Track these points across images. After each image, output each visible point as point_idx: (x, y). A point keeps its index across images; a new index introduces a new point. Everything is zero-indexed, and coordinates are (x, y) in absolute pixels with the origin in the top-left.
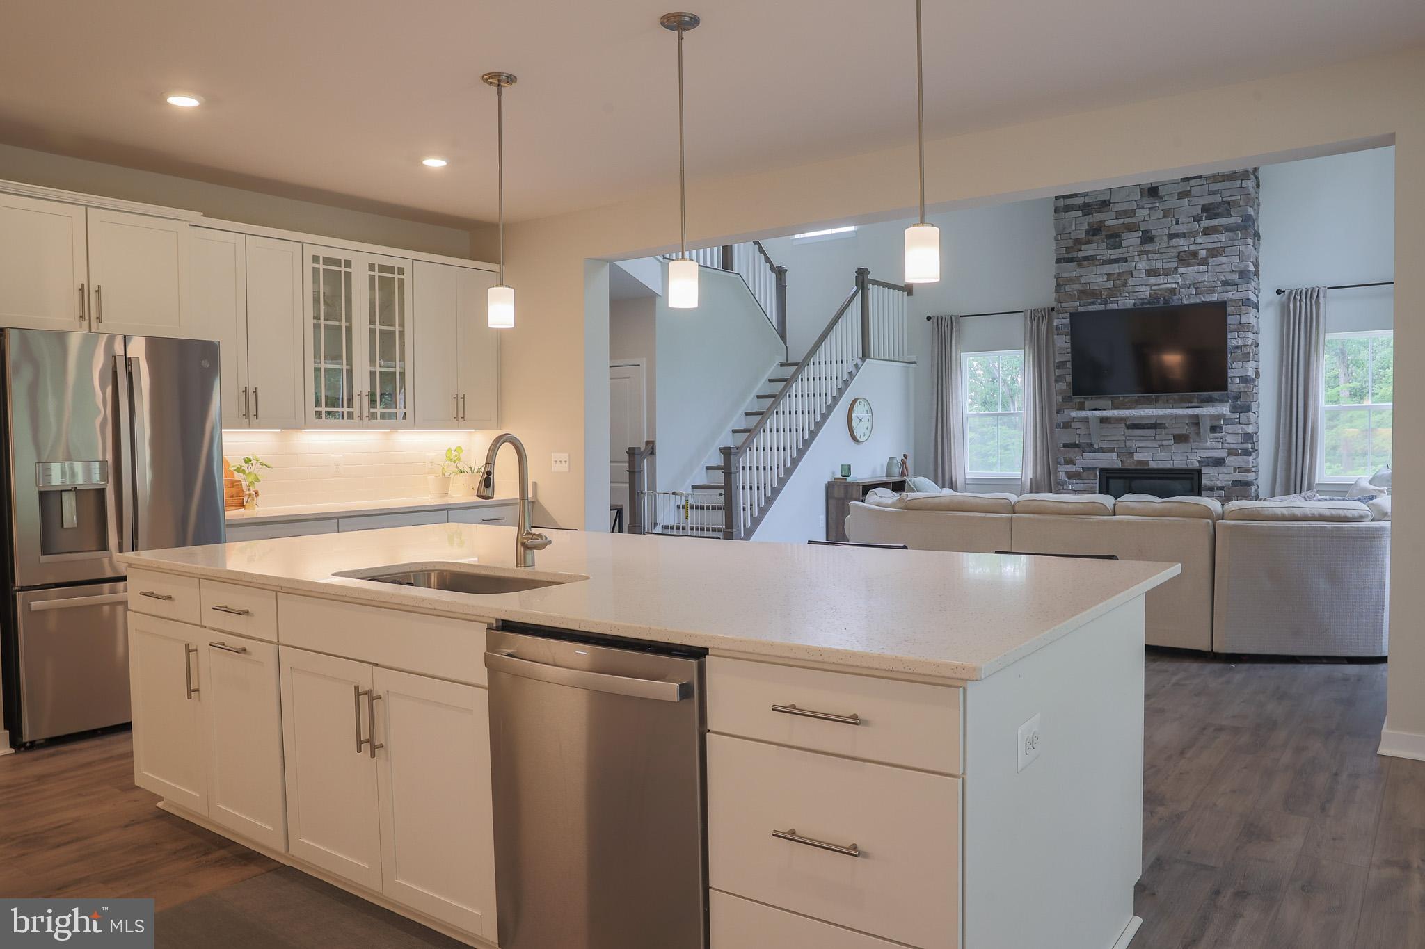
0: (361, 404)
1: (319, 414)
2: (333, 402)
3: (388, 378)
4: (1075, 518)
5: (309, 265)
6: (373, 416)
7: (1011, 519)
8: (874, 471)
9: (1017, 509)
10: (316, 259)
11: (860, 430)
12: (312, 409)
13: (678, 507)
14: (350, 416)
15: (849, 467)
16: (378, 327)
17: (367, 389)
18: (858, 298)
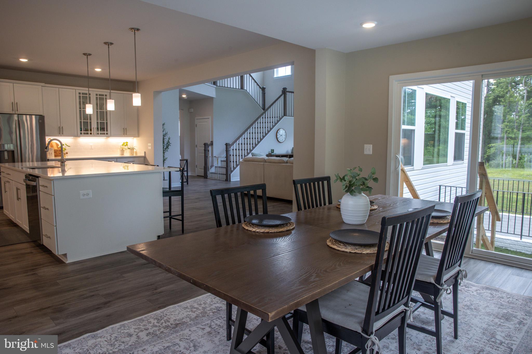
0: (94, 131)
1: (81, 133)
2: (87, 130)
3: (102, 124)
4: (277, 164)
5: (78, 95)
6: (98, 134)
7: (264, 164)
8: (287, 151)
9: (267, 161)
10: (80, 93)
11: (280, 139)
12: (79, 132)
13: (221, 161)
14: (91, 134)
15: (273, 150)
16: (99, 110)
17: (96, 126)
18: (283, 97)
